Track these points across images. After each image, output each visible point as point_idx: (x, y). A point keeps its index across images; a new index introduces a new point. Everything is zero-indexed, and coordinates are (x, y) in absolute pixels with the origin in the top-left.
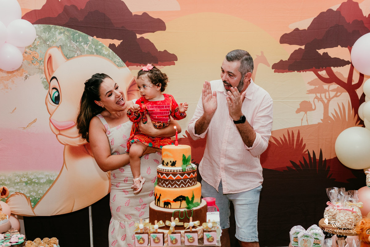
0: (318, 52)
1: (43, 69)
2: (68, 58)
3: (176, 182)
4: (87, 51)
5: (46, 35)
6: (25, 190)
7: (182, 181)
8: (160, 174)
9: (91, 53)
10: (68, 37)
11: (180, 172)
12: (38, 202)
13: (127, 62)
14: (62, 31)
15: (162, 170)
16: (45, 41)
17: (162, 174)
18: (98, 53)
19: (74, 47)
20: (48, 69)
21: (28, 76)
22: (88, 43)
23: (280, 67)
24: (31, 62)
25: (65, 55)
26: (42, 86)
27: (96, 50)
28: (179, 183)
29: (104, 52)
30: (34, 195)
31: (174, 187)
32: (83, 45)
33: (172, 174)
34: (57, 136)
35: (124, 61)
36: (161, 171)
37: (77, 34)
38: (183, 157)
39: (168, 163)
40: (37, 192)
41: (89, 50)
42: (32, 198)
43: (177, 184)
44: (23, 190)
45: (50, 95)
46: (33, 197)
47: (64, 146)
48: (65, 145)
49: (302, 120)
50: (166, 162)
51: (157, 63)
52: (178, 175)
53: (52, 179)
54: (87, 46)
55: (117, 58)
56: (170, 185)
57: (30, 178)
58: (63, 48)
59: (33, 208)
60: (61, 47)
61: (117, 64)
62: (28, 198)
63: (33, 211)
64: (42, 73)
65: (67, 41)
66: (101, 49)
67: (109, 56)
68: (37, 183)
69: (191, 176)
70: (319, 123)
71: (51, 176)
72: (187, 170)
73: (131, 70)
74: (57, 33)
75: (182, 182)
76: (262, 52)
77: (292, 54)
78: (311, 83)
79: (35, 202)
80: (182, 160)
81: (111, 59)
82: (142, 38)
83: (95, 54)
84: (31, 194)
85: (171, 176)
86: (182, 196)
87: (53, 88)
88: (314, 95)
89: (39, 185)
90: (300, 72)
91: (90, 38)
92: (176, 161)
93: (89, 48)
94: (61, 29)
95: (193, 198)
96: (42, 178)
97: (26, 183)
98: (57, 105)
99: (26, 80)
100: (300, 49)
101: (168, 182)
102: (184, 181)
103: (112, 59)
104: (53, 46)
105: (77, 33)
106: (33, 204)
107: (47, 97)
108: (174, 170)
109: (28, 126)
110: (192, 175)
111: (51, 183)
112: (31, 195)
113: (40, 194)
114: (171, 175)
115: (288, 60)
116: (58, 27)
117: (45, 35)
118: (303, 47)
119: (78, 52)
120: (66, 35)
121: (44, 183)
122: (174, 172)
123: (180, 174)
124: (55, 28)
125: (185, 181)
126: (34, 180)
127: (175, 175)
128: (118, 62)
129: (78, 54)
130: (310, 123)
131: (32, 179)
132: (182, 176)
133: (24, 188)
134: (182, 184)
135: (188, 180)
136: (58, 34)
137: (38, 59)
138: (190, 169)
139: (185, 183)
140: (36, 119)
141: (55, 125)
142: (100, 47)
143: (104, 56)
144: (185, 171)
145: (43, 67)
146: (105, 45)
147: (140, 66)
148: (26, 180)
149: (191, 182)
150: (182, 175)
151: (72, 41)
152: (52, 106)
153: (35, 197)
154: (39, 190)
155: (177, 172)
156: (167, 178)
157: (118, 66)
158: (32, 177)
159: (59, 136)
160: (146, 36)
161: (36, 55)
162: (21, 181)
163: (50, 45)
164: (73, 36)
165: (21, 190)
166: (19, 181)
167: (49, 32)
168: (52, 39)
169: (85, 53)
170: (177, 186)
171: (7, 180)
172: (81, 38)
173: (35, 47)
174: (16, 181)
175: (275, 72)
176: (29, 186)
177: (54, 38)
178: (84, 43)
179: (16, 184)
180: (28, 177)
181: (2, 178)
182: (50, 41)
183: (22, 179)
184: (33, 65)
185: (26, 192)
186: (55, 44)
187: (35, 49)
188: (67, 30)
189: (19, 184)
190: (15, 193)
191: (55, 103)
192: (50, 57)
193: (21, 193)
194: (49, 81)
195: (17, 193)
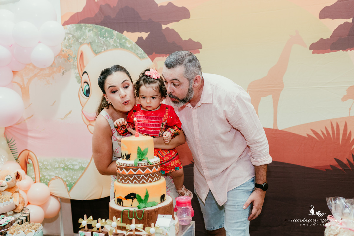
1: (76, 65)
2: (96, 53)
3: (129, 177)
4: (113, 45)
5: (78, 33)
7: (135, 177)
9: (116, 47)
10: (96, 34)
11: (132, 166)
12: (73, 186)
14: (91, 28)
16: (77, 40)
18: (123, 46)
19: (101, 43)
20: (80, 65)
21: (65, 72)
22: (113, 37)
24: (67, 60)
25: (93, 51)
26: (75, 81)
27: (120, 44)
28: (131, 179)
29: (127, 45)
30: (70, 180)
32: (109, 40)
34: (88, 127)
37: (104, 30)
38: (138, 149)
39: (124, 155)
40: (72, 177)
41: (114, 44)
42: (68, 182)
44: (61, 175)
45: (82, 88)
52: (131, 170)
53: (84, 166)
54: (112, 40)
55: (139, 50)
56: (123, 180)
58: (92, 44)
59: (69, 192)
60: (90, 44)
61: (139, 55)
62: (65, 182)
63: (69, 195)
64: (76, 69)
65: (95, 37)
66: (125, 42)
67: (132, 49)
68: (72, 169)
69: (146, 172)
71: (83, 164)
72: (140, 165)
74: (87, 31)
76: (297, 32)
77: (335, 31)
79: (70, 186)
80: (137, 153)
81: (133, 51)
82: (167, 28)
83: (119, 48)
84: (68, 178)
86: (133, 193)
87: (85, 82)
89: (73, 171)
90: (347, 51)
92: (130, 154)
93: (114, 42)
94: (90, 26)
95: (147, 196)
96: (76, 165)
97: (64, 168)
98: (88, 98)
99: (63, 76)
100: (346, 23)
101: (121, 177)
102: (137, 177)
103: (135, 51)
104: (84, 43)
105: (103, 29)
106: (69, 188)
107: (79, 90)
108: (126, 164)
109: (65, 117)
111: (83, 169)
113: (74, 179)
114: (124, 169)
115: (330, 37)
116: (87, 25)
117: (78, 34)
119: (105, 47)
120: (95, 32)
121: (78, 170)
122: (126, 166)
123: (132, 169)
124: (85, 26)
125: (139, 177)
126: (69, 167)
127: (127, 169)
128: (140, 54)
129: (104, 49)
131: (68, 166)
133: (62, 173)
134: (135, 180)
135: (143, 176)
136: (88, 32)
137: (73, 56)
138: (145, 163)
139: (138, 179)
140: (71, 111)
141: (86, 117)
142: (124, 40)
143: (127, 48)
144: (138, 166)
145: (77, 63)
146: (128, 38)
148: (63, 166)
149: (147, 178)
150: (135, 170)
151: (99, 37)
152: (84, 98)
153: (71, 181)
154: (73, 175)
155: (129, 166)
157: (140, 58)
158: (68, 163)
159: (90, 126)
161: (71, 52)
162: (59, 167)
163: (82, 42)
164: (101, 32)
165: (59, 175)
166: (58, 166)
167: (81, 30)
168: (83, 37)
169: (111, 47)
170: (130, 182)
171: (49, 165)
172: (107, 33)
173: (70, 46)
174: (56, 166)
175: (313, 53)
176: (65, 172)
177: (85, 36)
178: (110, 38)
179: (56, 169)
180: (65, 164)
181: (45, 163)
182: (82, 39)
183: (60, 165)
184: (68, 62)
185: (63, 176)
186: (85, 41)
187: (70, 47)
188: (96, 27)
189: (58, 169)
190: (55, 177)
191: (86, 96)
192: (82, 54)
193: (59, 178)
194: (81, 75)
195: (56, 177)
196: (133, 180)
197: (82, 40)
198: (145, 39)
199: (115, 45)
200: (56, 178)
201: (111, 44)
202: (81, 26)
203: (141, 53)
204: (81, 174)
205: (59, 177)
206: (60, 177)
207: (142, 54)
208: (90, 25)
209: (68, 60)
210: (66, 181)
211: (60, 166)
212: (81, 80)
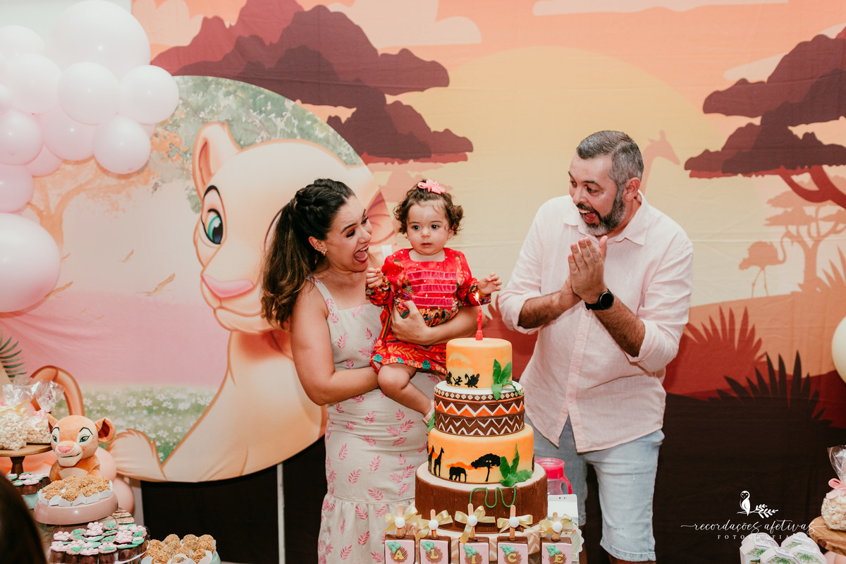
0: (791, 132)
1: (191, 169)
2: (242, 146)
3: (479, 422)
4: (283, 131)
5: (199, 98)
6: (147, 425)
7: (491, 421)
8: (441, 402)
9: (291, 136)
10: (243, 103)
11: (487, 399)
12: (173, 451)
13: (365, 155)
14: (231, 89)
15: (447, 395)
16: (196, 111)
17: (447, 403)
18: (306, 135)
19: (254, 123)
20: (201, 170)
21: (160, 183)
22: (284, 114)
23: (703, 166)
24: (166, 156)
25: (235, 140)
26: (188, 205)
27: (301, 130)
28: (484, 426)
29: (317, 133)
30: (165, 436)
31: (472, 433)
32: (273, 119)
33: (470, 405)
34: (215, 311)
35: (359, 151)
36: (444, 396)
37: (262, 96)
38: (495, 366)
39: (460, 378)
40: (170, 430)
41: (287, 130)
42: (160, 442)
43: (480, 428)
44: (143, 426)
45: (203, 224)
46: (163, 441)
47: (229, 332)
48: (232, 330)
49: (754, 285)
50: (456, 378)
51: (429, 157)
52: (484, 407)
53: (202, 402)
54: (282, 121)
55: (345, 147)
56: (463, 429)
57: (158, 400)
58: (233, 125)
59: (162, 464)
60: (228, 124)
61: (344, 158)
62: (152, 442)
64: (188, 178)
65: (241, 111)
66: (311, 126)
67: (328, 142)
68: (172, 412)
69: (512, 410)
70: (794, 294)
71: (201, 397)
72: (502, 397)
73: (372, 171)
74: (221, 94)
75: (492, 424)
76: (662, 133)
77: (731, 137)
78: (774, 202)
79: (166, 451)
80: (492, 372)
81: (331, 147)
82: (397, 103)
83: (298, 137)
85: (466, 410)
86: (491, 454)
87: (211, 210)
88: (781, 230)
89: (175, 414)
90: (750, 176)
91: (289, 104)
92: (478, 375)
93: (286, 125)
94: (230, 85)
95: (516, 460)
96: (183, 401)
97: (150, 410)
98: (218, 246)
99: (155, 193)
100: (750, 125)
101: (460, 423)
102: (496, 420)
103: (334, 147)
104: (212, 121)
105: (261, 93)
106: (161, 455)
107: (196, 228)
108: (474, 396)
109: (156, 289)
110: (514, 407)
111: (200, 411)
112: (159, 436)
113: (177, 434)
114: (467, 407)
115: (722, 149)
116: (222, 80)
117: (196, 99)
118: (757, 121)
119: (264, 134)
120: (240, 97)
121: (187, 411)
122: (473, 399)
123: (487, 405)
124: (217, 84)
125: (499, 422)
126: (164, 405)
127: (475, 406)
128: (346, 155)
129: (262, 138)
130: (773, 292)
131: (162, 403)
132: (492, 411)
133: (146, 420)
134: (492, 428)
135: (506, 420)
136: (223, 97)
137: (181, 149)
138: (510, 393)
139: (498, 425)
140: (174, 275)
141: (213, 289)
142: (309, 123)
143: (317, 141)
144: (500, 399)
145: (191, 166)
146: (319, 119)
147: (393, 163)
148: (149, 403)
149: (512, 424)
150: (492, 407)
151: (251, 111)
152: (207, 247)
153: (167, 440)
154: (174, 425)
155: (481, 400)
156: (459, 413)
157: (346, 163)
159: (219, 312)
160: (407, 99)
161: (178, 140)
162: (139, 406)
163: (207, 119)
164: (254, 100)
165: (137, 425)
166: (135, 405)
167: (205, 92)
168: (210, 107)
169: (278, 135)
170: (480, 432)
171: (111, 403)
172: (269, 104)
173: (176, 124)
174: (128, 405)
175: (691, 176)
176: (155, 418)
177: (215, 105)
178: (276, 114)
179: (129, 412)
180: (153, 398)
181: (101, 397)
182: (207, 110)
183: (141, 401)
184: (170, 162)
185: (148, 428)
186: (216, 116)
187: (175, 128)
188: (243, 87)
189: (135, 412)
190: (126, 431)
191: (213, 241)
192: (205, 145)
193: (138, 432)
194: (202, 194)
195: (129, 431)
196: (488, 427)
197: (209, 113)
198: (346, 122)
199: (288, 132)
200: (129, 433)
201: (279, 129)
202: (206, 81)
203: (347, 153)
204: (195, 422)
205: (137, 429)
206: (141, 429)
207: (350, 154)
208: (228, 81)
209: (169, 156)
210: (154, 439)
211: (141, 404)
212: (201, 205)
